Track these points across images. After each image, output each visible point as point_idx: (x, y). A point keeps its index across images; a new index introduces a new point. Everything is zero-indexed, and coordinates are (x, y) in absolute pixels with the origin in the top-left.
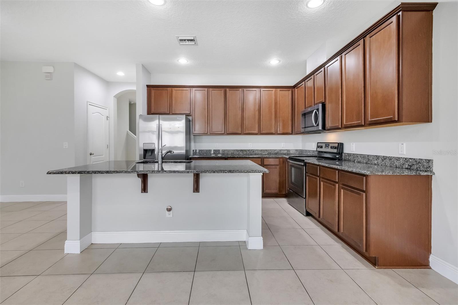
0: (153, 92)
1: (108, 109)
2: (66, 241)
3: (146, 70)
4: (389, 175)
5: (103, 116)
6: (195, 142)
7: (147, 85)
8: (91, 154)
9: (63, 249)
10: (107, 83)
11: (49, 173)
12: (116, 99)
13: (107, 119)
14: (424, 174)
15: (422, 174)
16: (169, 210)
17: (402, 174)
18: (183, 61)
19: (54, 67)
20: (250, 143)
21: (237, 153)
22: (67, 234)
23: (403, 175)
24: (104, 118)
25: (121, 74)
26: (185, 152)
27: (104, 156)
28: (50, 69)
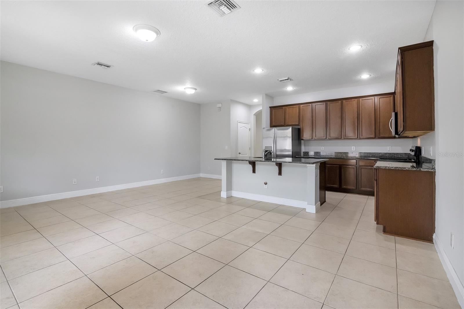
0: (273, 111)
1: (250, 123)
2: (221, 192)
3: (269, 97)
4: (392, 169)
5: (247, 128)
6: (305, 146)
7: (270, 107)
8: (239, 153)
9: (220, 196)
10: (249, 107)
11: (215, 159)
12: (255, 116)
13: (250, 130)
14: (425, 170)
15: (423, 170)
16: (266, 184)
17: (403, 169)
18: (290, 88)
19: (222, 104)
20: (353, 147)
21: (341, 155)
22: (221, 187)
23: (405, 170)
24: (248, 130)
25: (256, 100)
26: (291, 153)
27: (247, 155)
28: (220, 105)
